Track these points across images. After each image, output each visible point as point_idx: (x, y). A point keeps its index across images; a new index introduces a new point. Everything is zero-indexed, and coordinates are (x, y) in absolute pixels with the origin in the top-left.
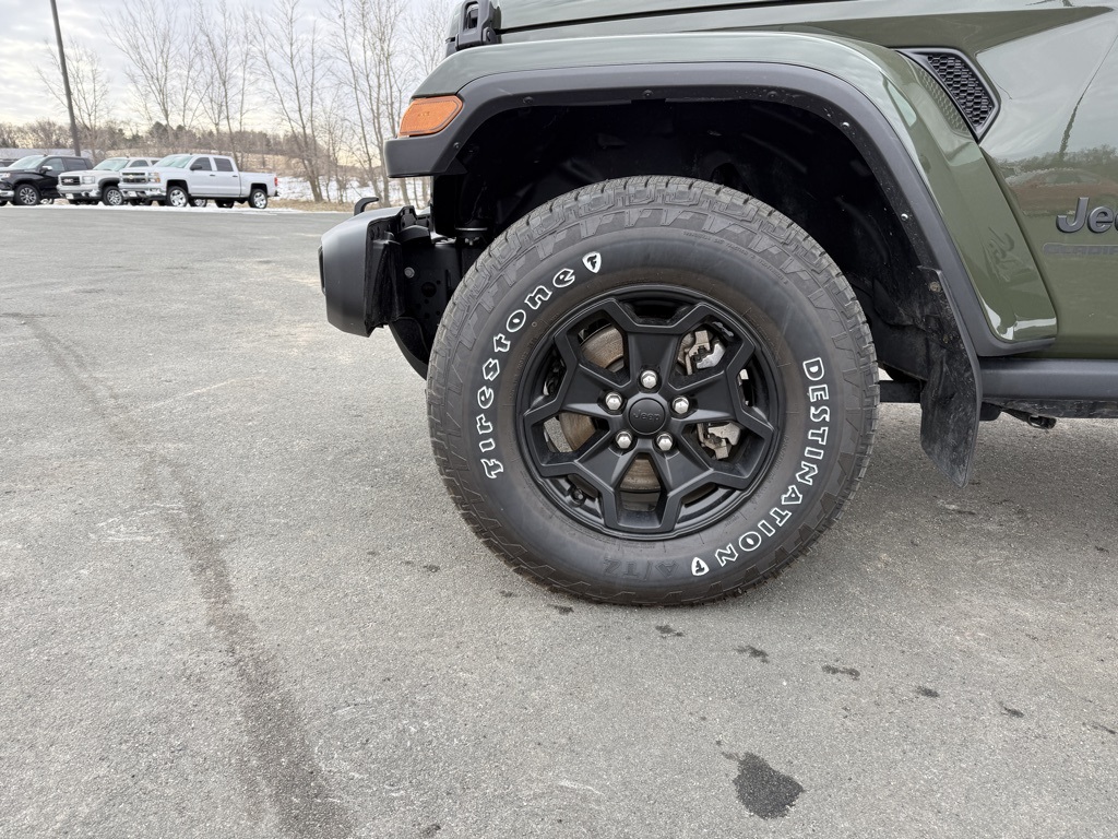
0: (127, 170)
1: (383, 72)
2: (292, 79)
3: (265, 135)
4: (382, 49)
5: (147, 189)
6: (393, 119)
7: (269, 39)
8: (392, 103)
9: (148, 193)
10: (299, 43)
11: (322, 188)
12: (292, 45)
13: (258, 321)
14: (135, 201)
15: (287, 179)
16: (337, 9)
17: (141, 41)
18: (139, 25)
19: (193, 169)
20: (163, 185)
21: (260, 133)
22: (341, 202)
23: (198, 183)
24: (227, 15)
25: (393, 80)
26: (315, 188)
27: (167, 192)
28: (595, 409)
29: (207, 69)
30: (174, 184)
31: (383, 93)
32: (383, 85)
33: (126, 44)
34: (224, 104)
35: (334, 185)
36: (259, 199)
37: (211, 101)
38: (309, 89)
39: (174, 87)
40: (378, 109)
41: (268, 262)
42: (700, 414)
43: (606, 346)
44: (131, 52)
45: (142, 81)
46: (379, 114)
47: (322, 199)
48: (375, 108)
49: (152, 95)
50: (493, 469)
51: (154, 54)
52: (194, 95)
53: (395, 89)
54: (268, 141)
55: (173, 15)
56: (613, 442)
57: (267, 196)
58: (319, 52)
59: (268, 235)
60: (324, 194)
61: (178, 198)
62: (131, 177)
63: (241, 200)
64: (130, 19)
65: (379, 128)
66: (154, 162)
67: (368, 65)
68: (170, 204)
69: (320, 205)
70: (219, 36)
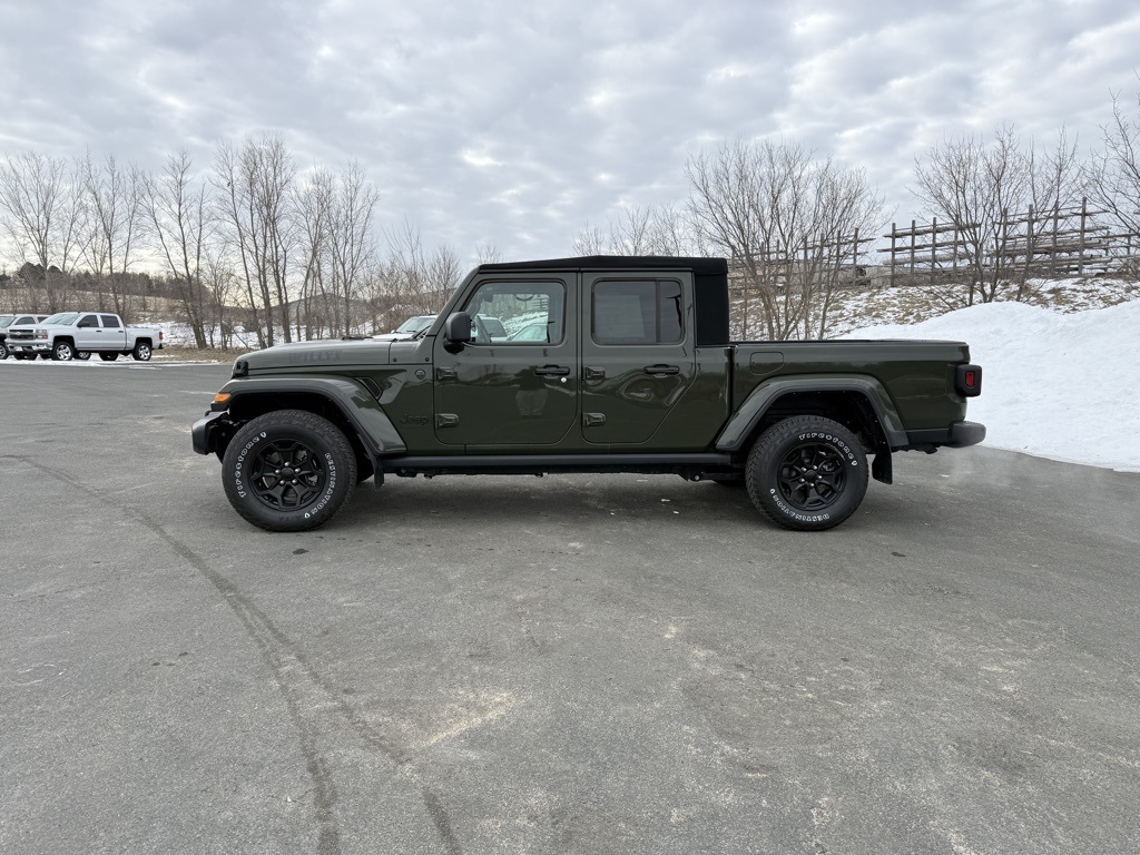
0: (13, 327)
1: (269, 234)
2: (180, 237)
3: (147, 276)
4: (269, 214)
5: (34, 344)
6: (278, 275)
7: (158, 199)
8: (278, 261)
9: (35, 348)
10: (187, 203)
11: (206, 334)
12: (180, 205)
13: (160, 457)
14: (19, 356)
15: (169, 324)
16: (225, 177)
17: (23, 194)
18: (23, 182)
19: (80, 326)
20: (50, 340)
21: (142, 275)
22: (225, 348)
23: (84, 338)
24: (116, 175)
25: (278, 241)
26: (199, 335)
27: (54, 347)
28: (272, 474)
29: (92, 223)
30: (59, 340)
31: (268, 253)
32: (269, 246)
33: (6, 197)
34: (107, 255)
35: (218, 330)
36: (144, 353)
37: (94, 252)
38: (195, 245)
39: (55, 238)
40: (264, 266)
41: (161, 418)
42: (303, 472)
43: (276, 457)
44: (11, 205)
45: (21, 231)
46: (264, 270)
47: (206, 345)
48: (261, 264)
49: (31, 245)
50: (242, 494)
51: (36, 206)
52: (76, 246)
53: (280, 249)
54: (150, 282)
55: (59, 171)
56: (278, 483)
57: (151, 349)
58: (206, 214)
59: (157, 393)
60: (208, 339)
61: (65, 352)
62: (19, 333)
63: (125, 353)
64: (13, 174)
65: (265, 282)
66: (41, 319)
67: (255, 226)
68: (56, 358)
69: (203, 352)
70: (106, 194)
